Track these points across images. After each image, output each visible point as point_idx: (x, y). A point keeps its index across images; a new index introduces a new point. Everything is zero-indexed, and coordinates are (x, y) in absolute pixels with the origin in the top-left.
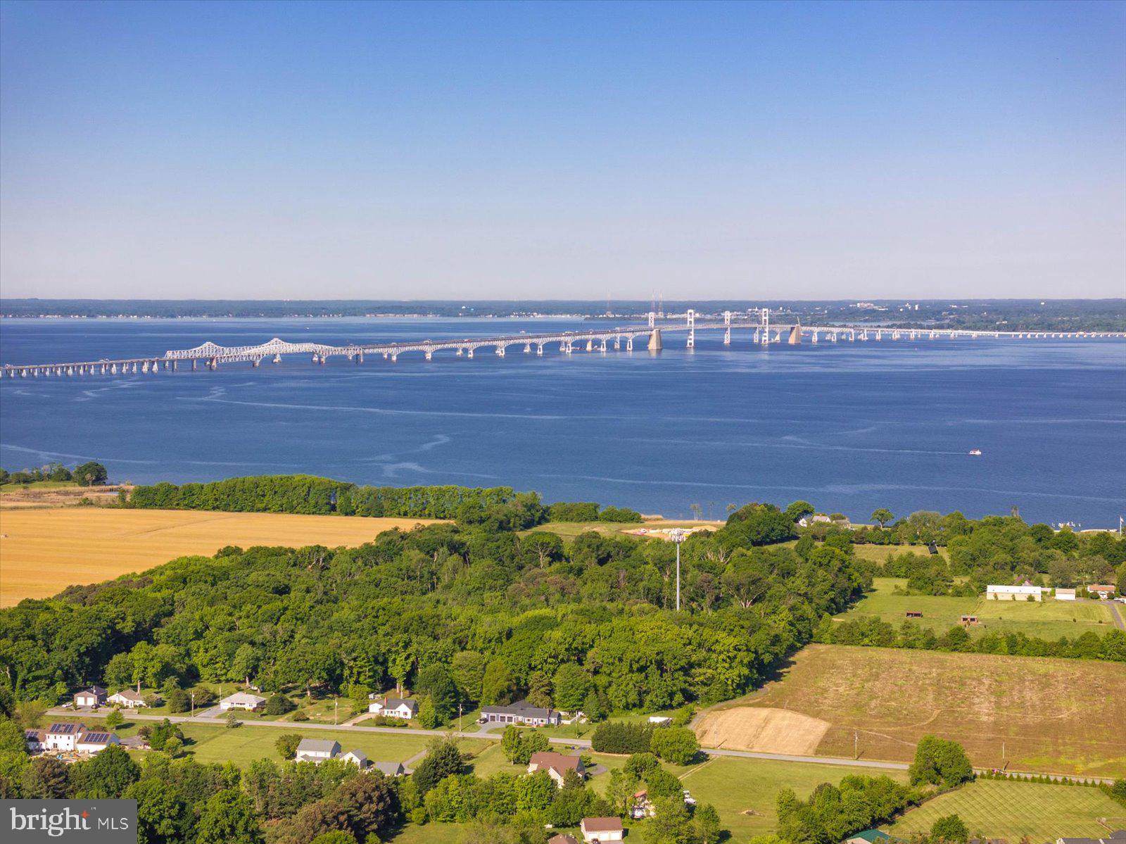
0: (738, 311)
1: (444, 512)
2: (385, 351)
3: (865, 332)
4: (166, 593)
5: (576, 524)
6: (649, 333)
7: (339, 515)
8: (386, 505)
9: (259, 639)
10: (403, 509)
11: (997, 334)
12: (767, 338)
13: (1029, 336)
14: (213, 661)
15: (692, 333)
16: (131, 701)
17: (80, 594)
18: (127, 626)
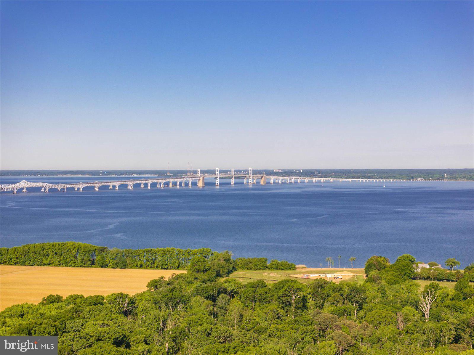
0: (224, 173)
1: (167, 265)
2: (76, 186)
3: (294, 179)
5: (254, 272)
6: (199, 178)
7: (97, 267)
8: (128, 260)
10: (139, 263)
11: (350, 180)
12: (251, 181)
13: (364, 181)
15: (218, 178)
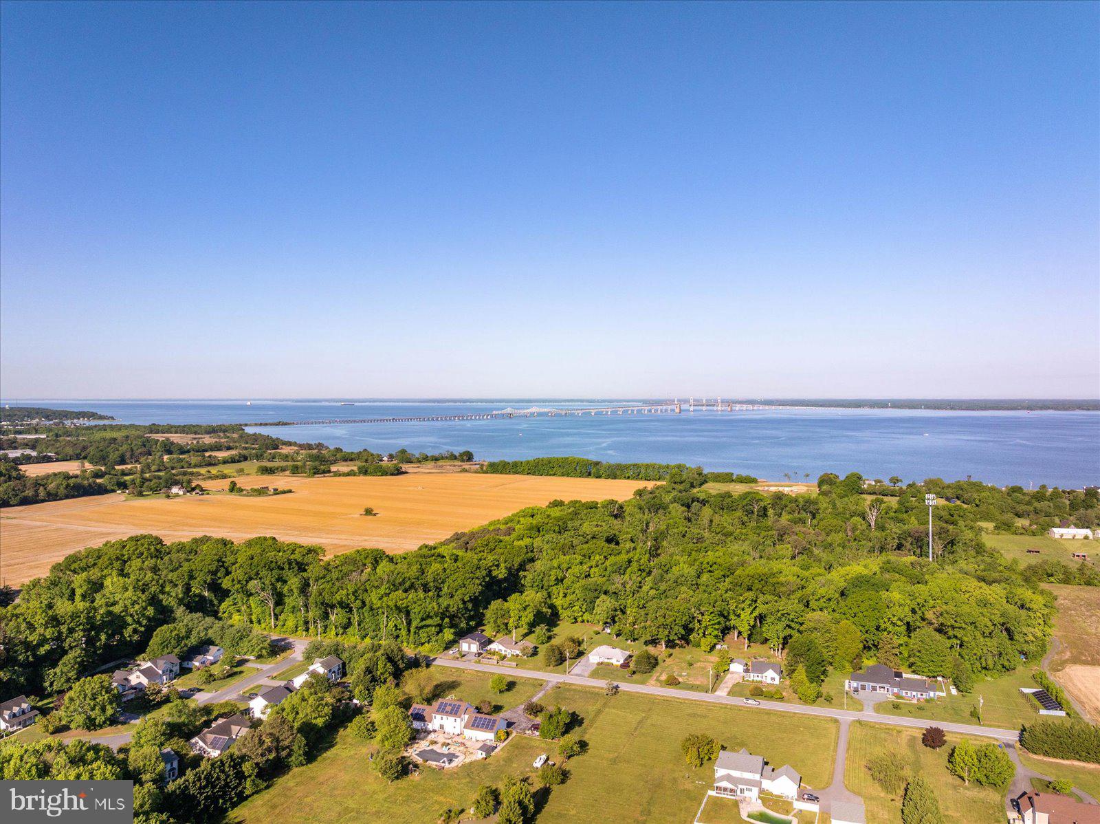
2: (576, 412)
4: (527, 541)
6: (676, 406)
9: (612, 589)
10: (627, 475)
12: (720, 409)
14: (571, 606)
15: (692, 406)
16: (509, 651)
17: (464, 541)
18: (501, 573)
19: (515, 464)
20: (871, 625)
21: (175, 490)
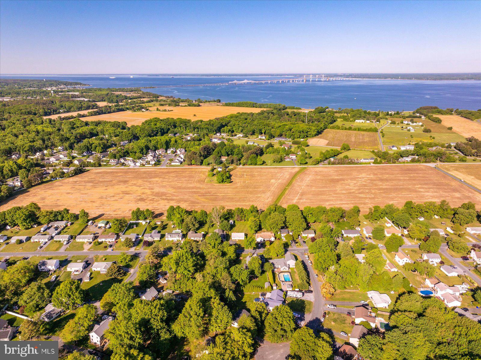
0: (319, 75)
1: (271, 107)
2: (262, 82)
4: (229, 119)
5: (291, 110)
6: (304, 79)
7: (255, 108)
8: (262, 106)
9: (243, 126)
12: (323, 80)
14: (236, 129)
15: (311, 79)
16: (225, 135)
17: (217, 119)
18: (224, 124)
19: (233, 104)
20: (282, 131)
21: (143, 110)
